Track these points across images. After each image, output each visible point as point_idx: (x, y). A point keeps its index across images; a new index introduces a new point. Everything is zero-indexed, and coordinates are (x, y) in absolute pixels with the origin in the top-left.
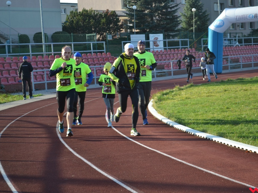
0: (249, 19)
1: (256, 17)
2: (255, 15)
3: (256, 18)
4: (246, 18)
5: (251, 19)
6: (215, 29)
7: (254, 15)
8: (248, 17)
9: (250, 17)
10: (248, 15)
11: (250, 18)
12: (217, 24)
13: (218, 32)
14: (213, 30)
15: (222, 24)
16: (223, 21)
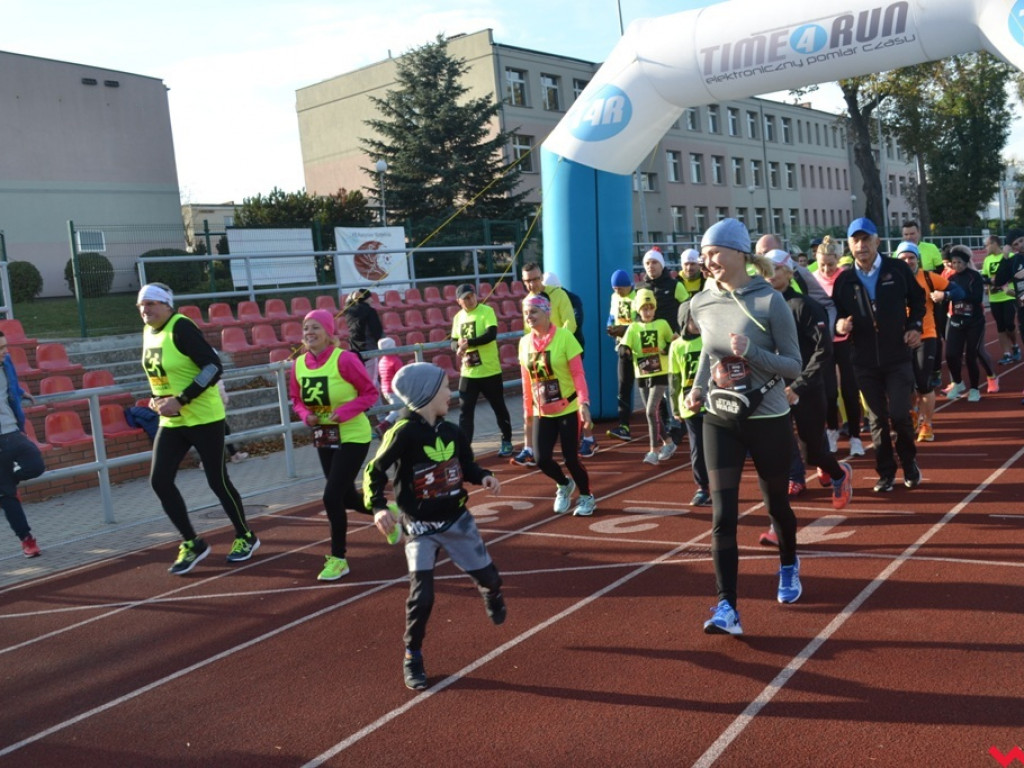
0: (793, 64)
2: (837, 23)
3: (842, 48)
4: (773, 57)
5: (804, 57)
6: (580, 151)
7: (827, 26)
8: (784, 44)
9: (800, 45)
10: (786, 33)
11: (802, 51)
12: (587, 117)
13: (596, 171)
14: (565, 160)
15: (621, 112)
16: (622, 94)
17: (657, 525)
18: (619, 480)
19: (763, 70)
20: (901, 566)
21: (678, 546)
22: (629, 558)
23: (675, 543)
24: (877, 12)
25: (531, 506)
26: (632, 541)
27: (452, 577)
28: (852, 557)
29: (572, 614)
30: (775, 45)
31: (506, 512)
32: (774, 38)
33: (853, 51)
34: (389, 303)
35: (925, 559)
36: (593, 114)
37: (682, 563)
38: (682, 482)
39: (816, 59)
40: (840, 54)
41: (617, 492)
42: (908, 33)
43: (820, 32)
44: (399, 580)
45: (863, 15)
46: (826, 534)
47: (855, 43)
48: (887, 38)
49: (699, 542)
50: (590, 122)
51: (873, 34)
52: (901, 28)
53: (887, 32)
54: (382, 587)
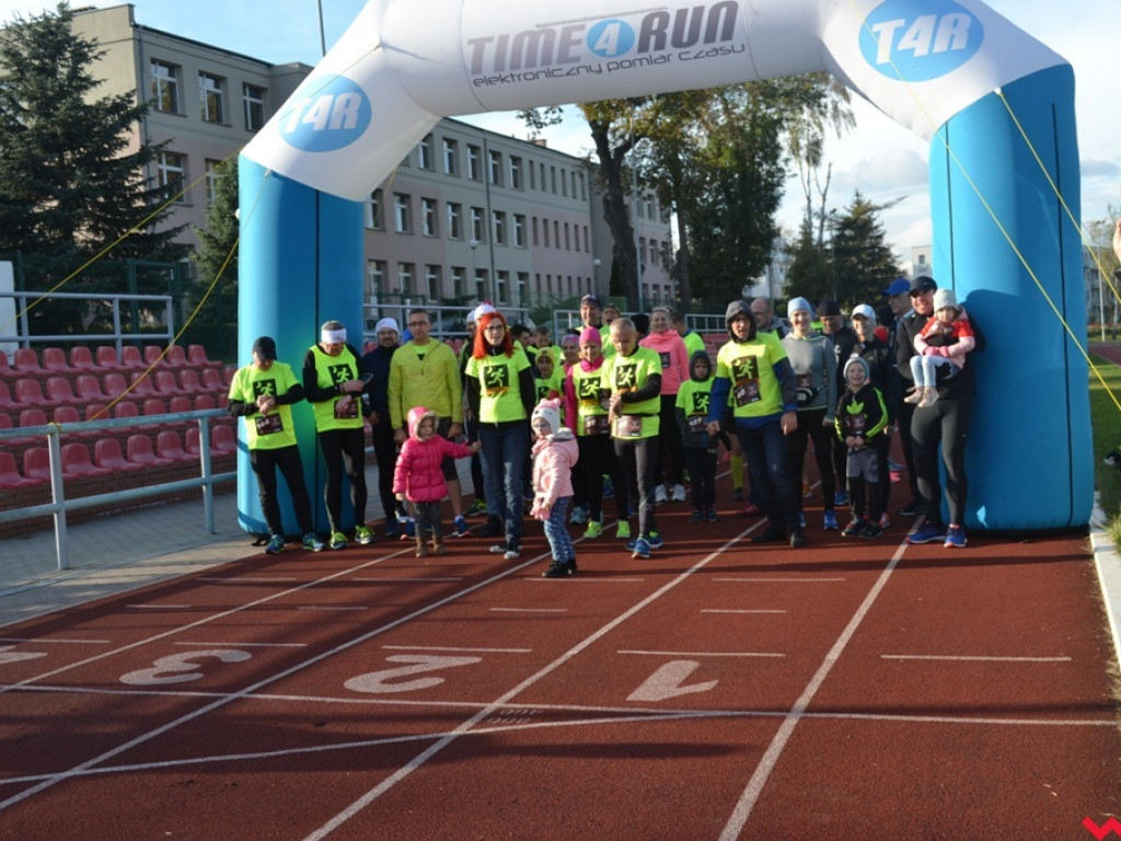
0: (589, 69)
1: (660, 45)
2: (648, 21)
3: (653, 53)
4: (564, 58)
5: (604, 62)
6: (297, 164)
7: (636, 23)
8: (578, 42)
9: (600, 45)
10: (582, 28)
11: (602, 53)
12: (308, 119)
13: (318, 192)
14: (274, 174)
15: (356, 115)
16: (358, 90)
17: (442, 680)
18: (366, 618)
19: (550, 74)
20: (797, 726)
21: (482, 708)
22: (416, 727)
23: (477, 704)
24: (698, 11)
25: (247, 656)
26: (414, 703)
27: (155, 765)
28: (727, 716)
29: (360, 814)
30: (567, 42)
31: (210, 666)
32: (567, 32)
33: (666, 59)
34: (21, 367)
35: (824, 715)
36: (316, 114)
37: (496, 732)
38: (458, 620)
39: (619, 65)
40: (650, 61)
41: (369, 635)
42: (736, 42)
43: (625, 30)
44: (69, 773)
45: (682, 14)
46: (680, 686)
47: (669, 49)
48: (709, 47)
49: (511, 701)
50: (312, 124)
51: (693, 39)
52: (727, 35)
53: (710, 38)
54: (44, 785)
